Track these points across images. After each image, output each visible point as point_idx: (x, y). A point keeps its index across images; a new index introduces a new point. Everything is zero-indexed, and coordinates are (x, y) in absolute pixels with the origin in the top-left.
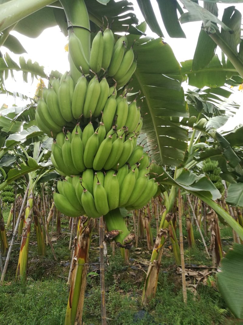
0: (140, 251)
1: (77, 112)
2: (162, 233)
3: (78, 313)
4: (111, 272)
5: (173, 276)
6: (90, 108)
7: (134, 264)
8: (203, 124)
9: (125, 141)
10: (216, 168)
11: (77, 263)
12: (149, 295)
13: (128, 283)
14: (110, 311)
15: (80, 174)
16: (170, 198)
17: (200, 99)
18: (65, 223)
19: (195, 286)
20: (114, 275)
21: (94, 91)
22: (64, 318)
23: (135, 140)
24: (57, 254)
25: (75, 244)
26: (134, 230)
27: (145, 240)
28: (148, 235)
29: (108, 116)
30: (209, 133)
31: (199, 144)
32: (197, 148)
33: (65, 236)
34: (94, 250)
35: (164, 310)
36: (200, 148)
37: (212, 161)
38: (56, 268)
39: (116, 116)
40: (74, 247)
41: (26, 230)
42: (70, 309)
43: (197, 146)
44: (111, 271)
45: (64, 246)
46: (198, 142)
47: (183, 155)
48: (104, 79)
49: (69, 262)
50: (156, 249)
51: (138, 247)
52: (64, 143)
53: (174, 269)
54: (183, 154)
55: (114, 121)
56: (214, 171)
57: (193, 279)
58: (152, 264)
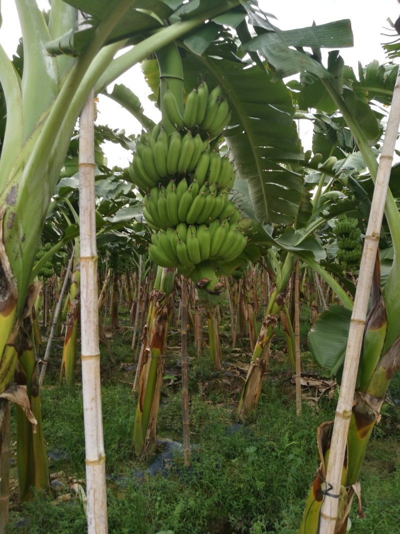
0: (239, 352)
1: (172, 168)
2: (269, 321)
3: (151, 418)
4: (195, 380)
5: (285, 386)
6: (184, 164)
7: (229, 369)
8: (332, 166)
9: (217, 196)
10: (354, 229)
11: (150, 355)
12: (248, 404)
13: (219, 394)
14: (193, 424)
15: (174, 227)
16: (284, 272)
17: (334, 126)
18: (123, 314)
19: (316, 399)
20: (200, 384)
21: (188, 149)
22: (132, 427)
23: (226, 196)
24: (114, 354)
25: (145, 334)
26: (230, 325)
27: (247, 339)
28: (252, 330)
29: (200, 172)
30: (339, 178)
31: (330, 192)
32: (328, 199)
33: (125, 331)
34: (169, 351)
35: (268, 423)
36: (331, 199)
37: (349, 218)
38: (115, 373)
39: (208, 171)
40: (143, 339)
41: (73, 316)
42: (141, 413)
43: (327, 196)
44: (195, 378)
45: (123, 343)
46: (330, 189)
47: (296, 209)
48: (198, 135)
49: (133, 365)
50: (260, 343)
51: (236, 347)
52: (158, 199)
53: (288, 377)
54: (297, 207)
55: (207, 177)
56: (351, 235)
57: (315, 391)
58: (254, 363)
